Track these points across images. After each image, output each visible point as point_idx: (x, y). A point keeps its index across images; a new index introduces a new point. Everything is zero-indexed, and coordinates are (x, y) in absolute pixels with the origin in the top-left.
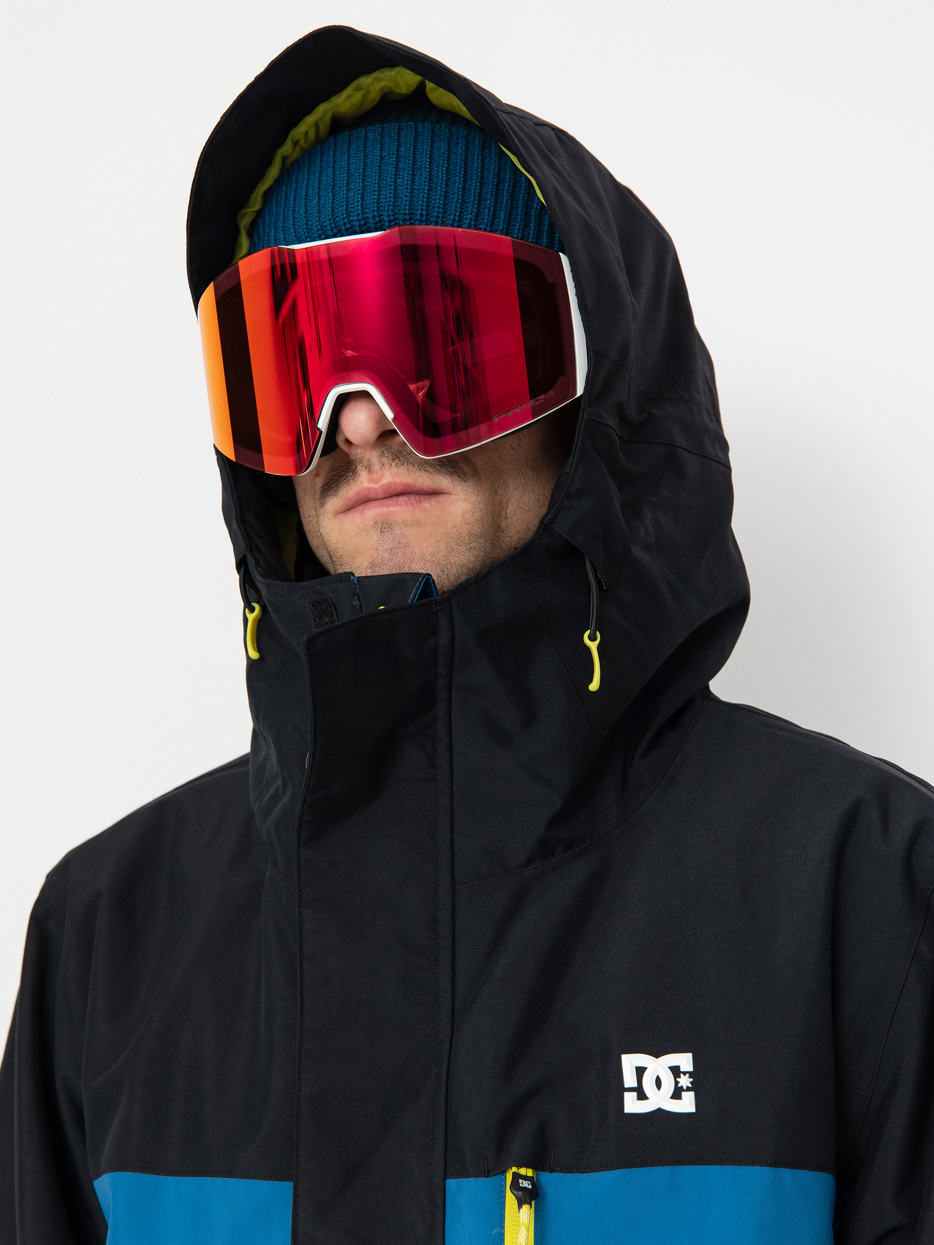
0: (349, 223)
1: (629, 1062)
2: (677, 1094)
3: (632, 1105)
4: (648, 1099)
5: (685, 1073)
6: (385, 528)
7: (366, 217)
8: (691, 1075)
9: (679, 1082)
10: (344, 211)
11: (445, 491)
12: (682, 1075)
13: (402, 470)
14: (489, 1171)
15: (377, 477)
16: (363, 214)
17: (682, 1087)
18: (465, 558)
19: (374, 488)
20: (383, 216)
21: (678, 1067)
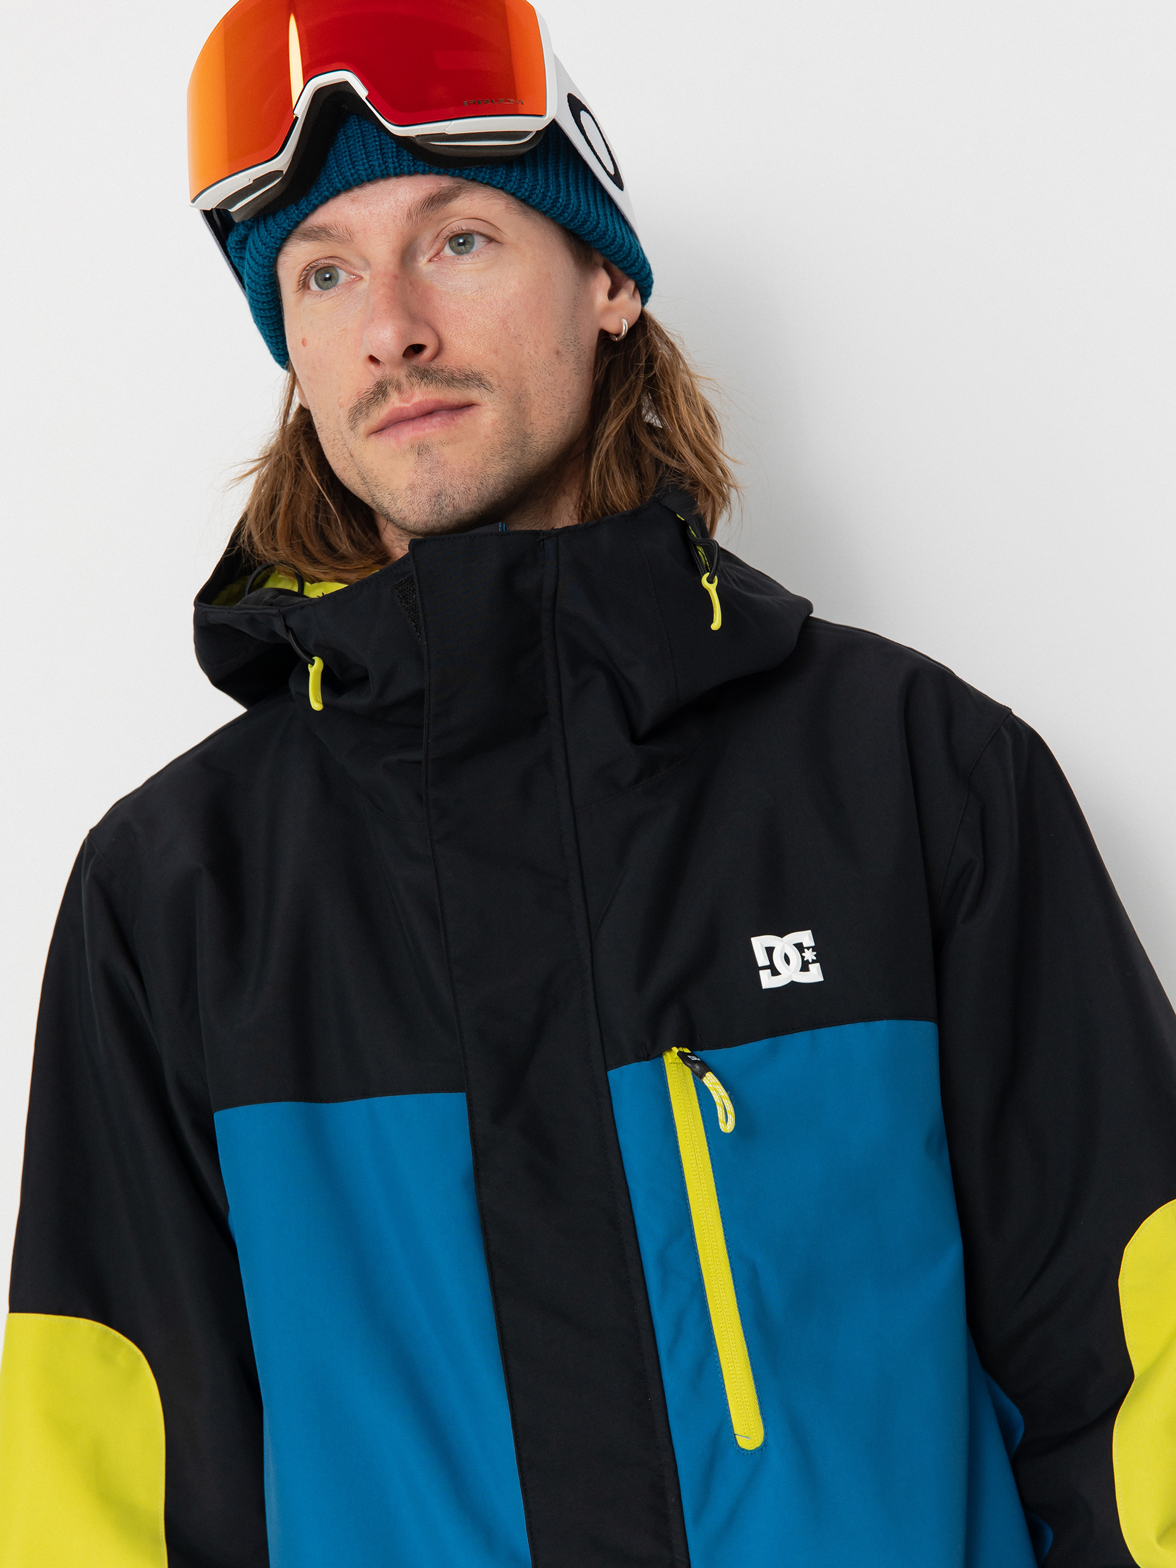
0: (356, 172)
1: (759, 944)
2: (805, 967)
3: (767, 981)
4: (780, 974)
5: (808, 948)
6: (422, 450)
7: (372, 165)
8: (814, 949)
9: (804, 957)
10: (349, 162)
11: (475, 403)
12: (806, 950)
13: (431, 388)
14: (649, 1055)
15: (407, 396)
16: (369, 163)
17: (808, 961)
18: (500, 467)
19: (406, 408)
20: (388, 162)
21: (801, 944)
